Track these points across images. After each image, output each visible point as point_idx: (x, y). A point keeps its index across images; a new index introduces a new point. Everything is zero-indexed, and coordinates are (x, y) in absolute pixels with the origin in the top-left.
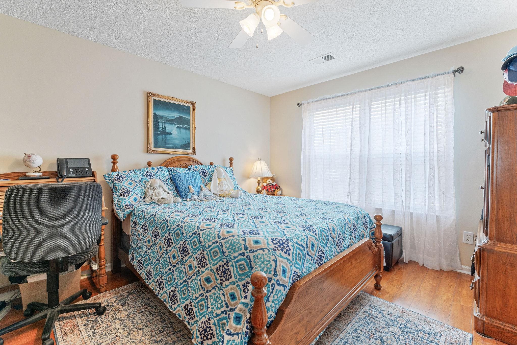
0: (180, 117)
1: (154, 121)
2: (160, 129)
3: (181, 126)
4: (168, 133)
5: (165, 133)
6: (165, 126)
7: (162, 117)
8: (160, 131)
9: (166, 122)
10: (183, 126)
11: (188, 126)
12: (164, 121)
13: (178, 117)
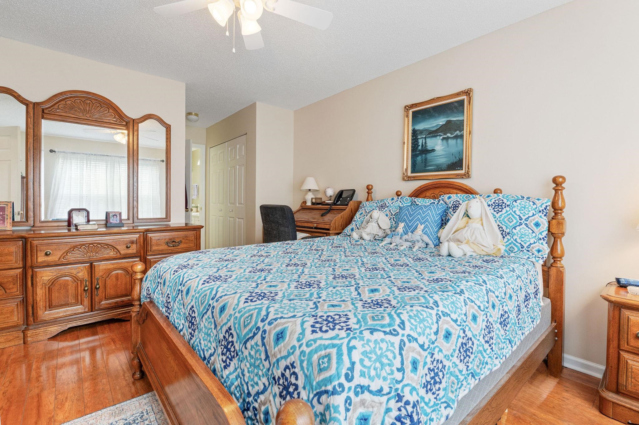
0: (449, 122)
1: (412, 140)
2: (420, 148)
3: (449, 135)
4: (431, 150)
5: (426, 151)
6: (425, 143)
7: (421, 132)
8: (419, 150)
9: (427, 136)
10: (452, 134)
11: (460, 131)
12: (425, 136)
13: (444, 123)
